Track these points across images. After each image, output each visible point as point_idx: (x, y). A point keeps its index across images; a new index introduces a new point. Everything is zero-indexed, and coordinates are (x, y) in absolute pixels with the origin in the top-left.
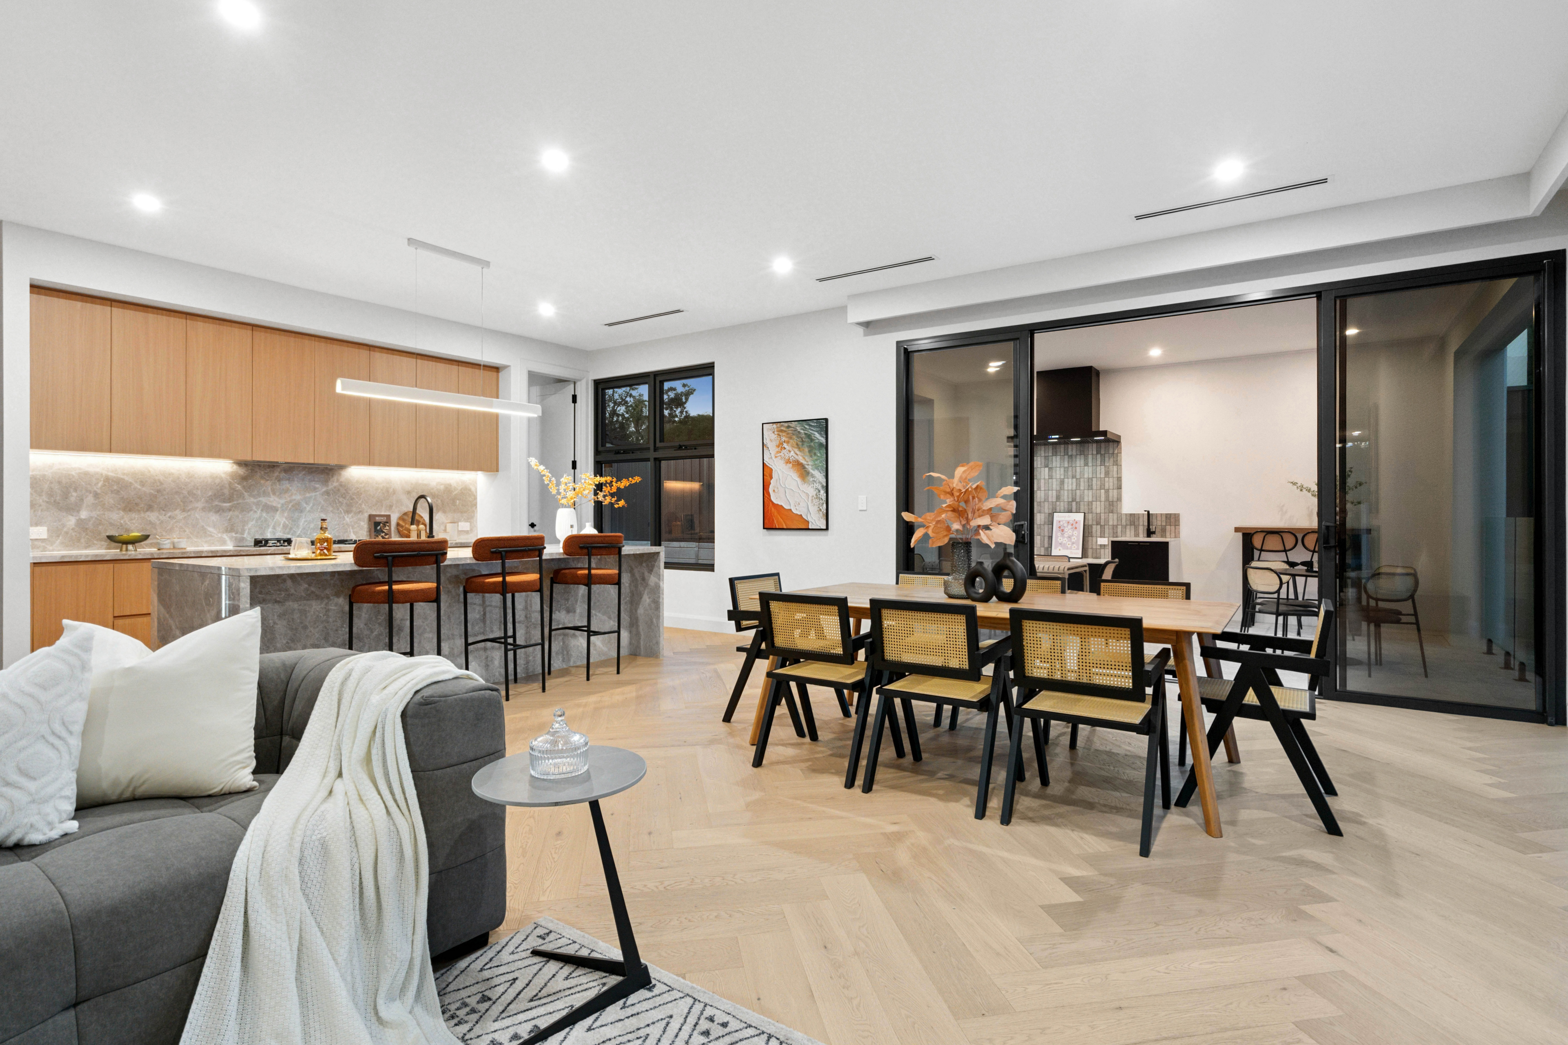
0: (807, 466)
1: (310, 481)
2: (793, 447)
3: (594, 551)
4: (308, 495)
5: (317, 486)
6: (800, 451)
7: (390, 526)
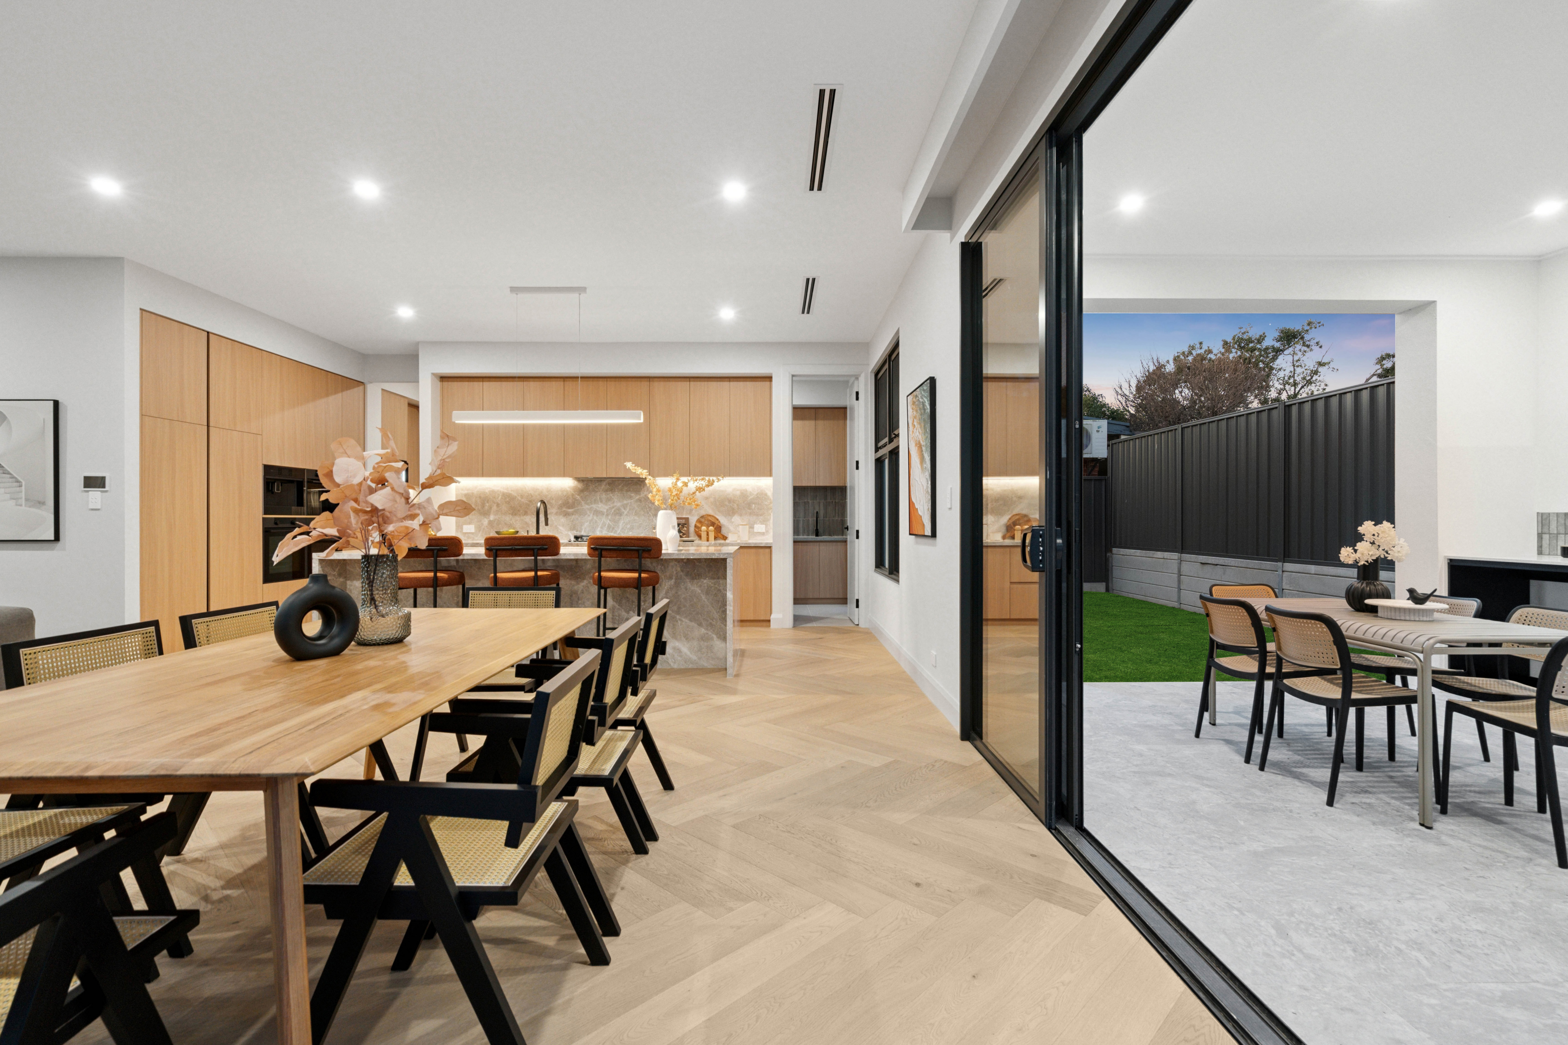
0: (923, 448)
1: (627, 491)
2: (918, 422)
5: (633, 495)
6: (921, 428)
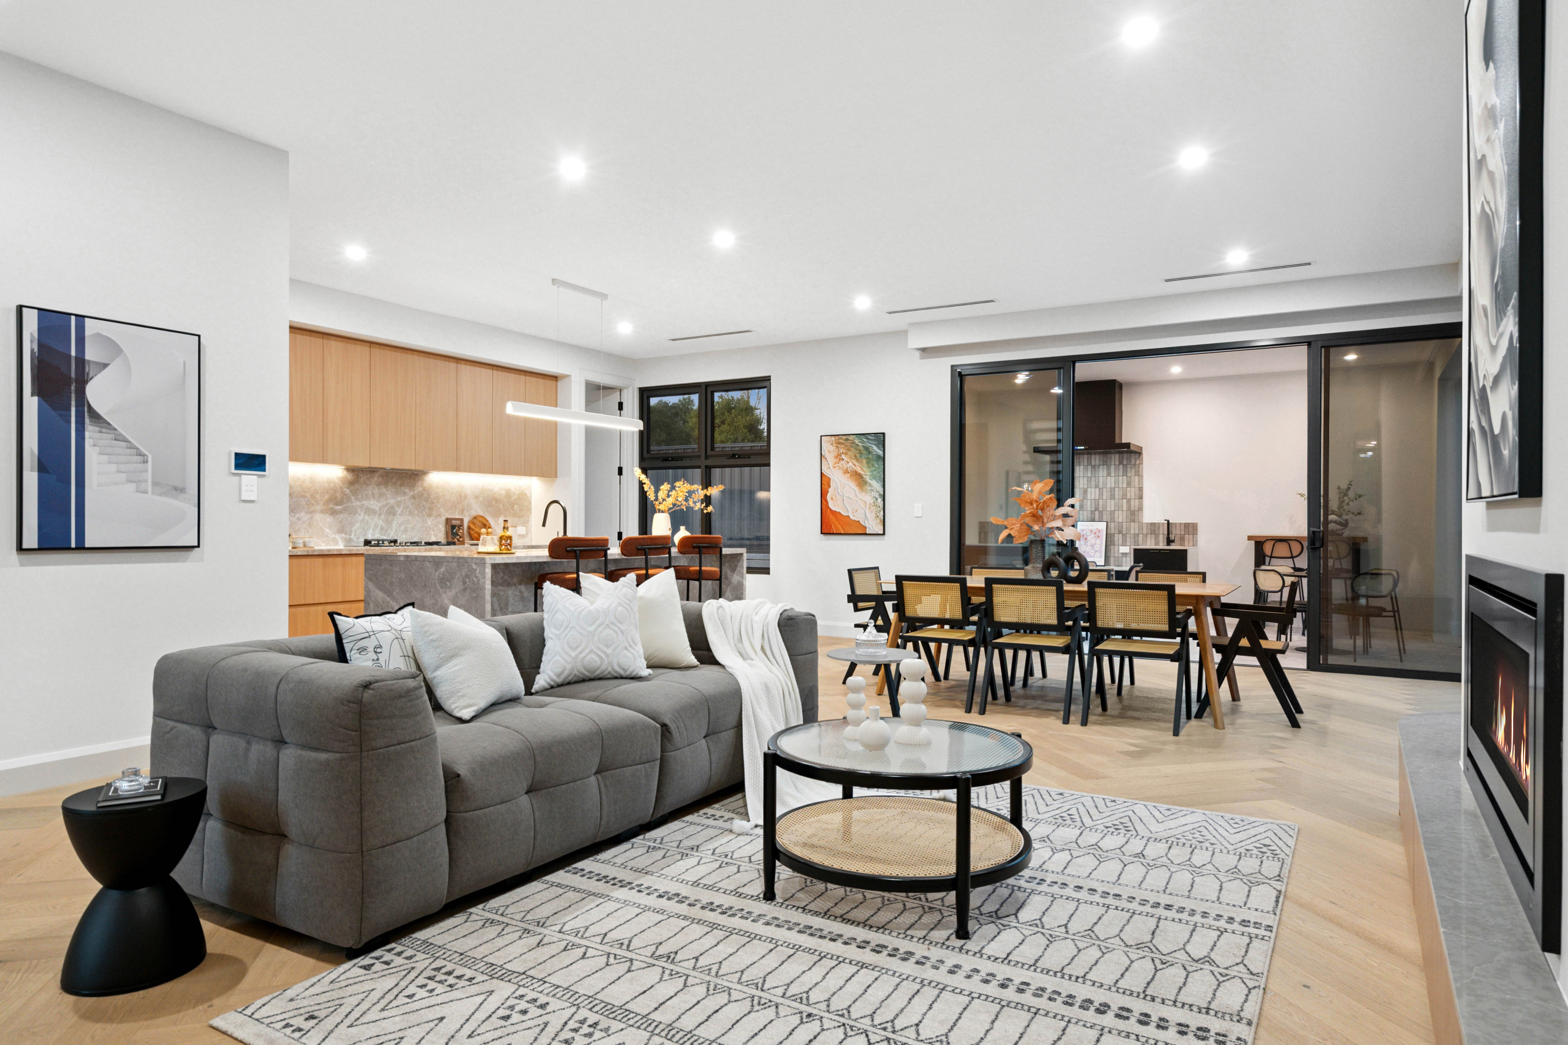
0: (864, 476)
2: (851, 458)
3: (704, 550)
4: (399, 499)
6: (858, 462)
7: (463, 529)
